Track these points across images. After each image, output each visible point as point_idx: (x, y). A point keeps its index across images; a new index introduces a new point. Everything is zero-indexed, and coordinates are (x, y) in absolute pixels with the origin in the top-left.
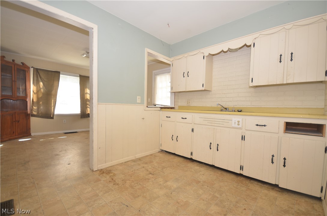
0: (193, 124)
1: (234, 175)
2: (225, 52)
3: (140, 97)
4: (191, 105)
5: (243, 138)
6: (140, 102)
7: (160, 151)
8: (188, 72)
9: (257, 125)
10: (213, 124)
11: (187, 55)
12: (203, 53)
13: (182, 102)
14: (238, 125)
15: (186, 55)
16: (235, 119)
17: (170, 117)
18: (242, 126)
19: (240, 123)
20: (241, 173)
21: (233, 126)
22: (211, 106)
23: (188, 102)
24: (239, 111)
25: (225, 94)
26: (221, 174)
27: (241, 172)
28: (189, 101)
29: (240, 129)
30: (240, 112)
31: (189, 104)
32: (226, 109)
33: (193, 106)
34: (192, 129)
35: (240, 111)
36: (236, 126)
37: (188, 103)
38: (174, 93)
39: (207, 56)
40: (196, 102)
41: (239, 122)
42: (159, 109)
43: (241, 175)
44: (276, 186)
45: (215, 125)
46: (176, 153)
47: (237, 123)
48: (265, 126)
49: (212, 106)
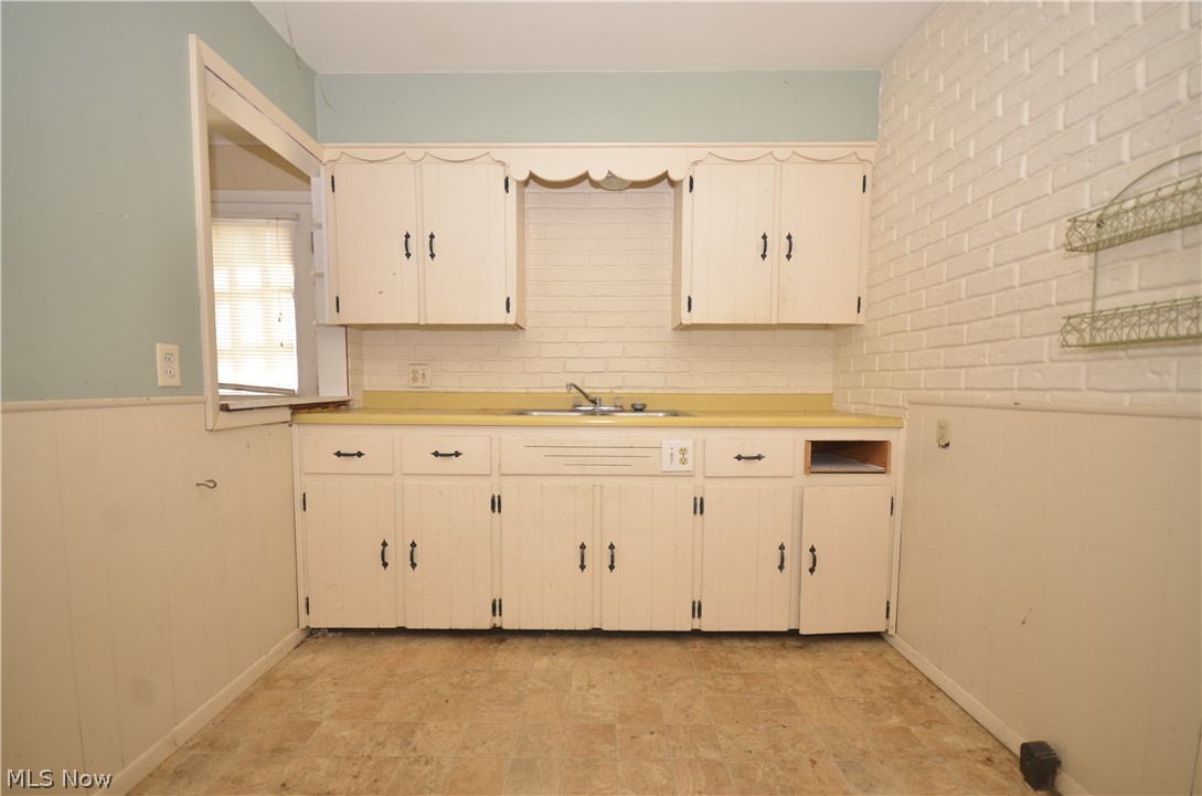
0: (495, 474)
1: (670, 643)
2: (595, 184)
3: (174, 349)
4: (433, 389)
5: (699, 506)
6: (176, 381)
7: (301, 638)
8: (432, 236)
9: (739, 458)
10: (589, 470)
11: (422, 151)
12: (503, 164)
13: (385, 375)
14: (683, 461)
15: (415, 154)
16: (671, 441)
17: (360, 454)
18: (694, 467)
19: (688, 456)
20: (696, 627)
21: (667, 466)
22: (525, 391)
23: (415, 372)
24: (636, 410)
25: (577, 343)
26: (635, 652)
27: (697, 624)
28: (419, 368)
29: (689, 475)
30: (641, 410)
31: (419, 383)
32: (594, 402)
33: (443, 390)
34: (493, 501)
35: (639, 407)
36: (677, 466)
37: (415, 379)
38: (344, 329)
39: (518, 182)
40: (456, 376)
41: (683, 451)
42: (286, 415)
43: (696, 634)
44: (793, 633)
45: (599, 470)
46: (409, 627)
47: (678, 456)
48: (759, 458)
49: (531, 391)
